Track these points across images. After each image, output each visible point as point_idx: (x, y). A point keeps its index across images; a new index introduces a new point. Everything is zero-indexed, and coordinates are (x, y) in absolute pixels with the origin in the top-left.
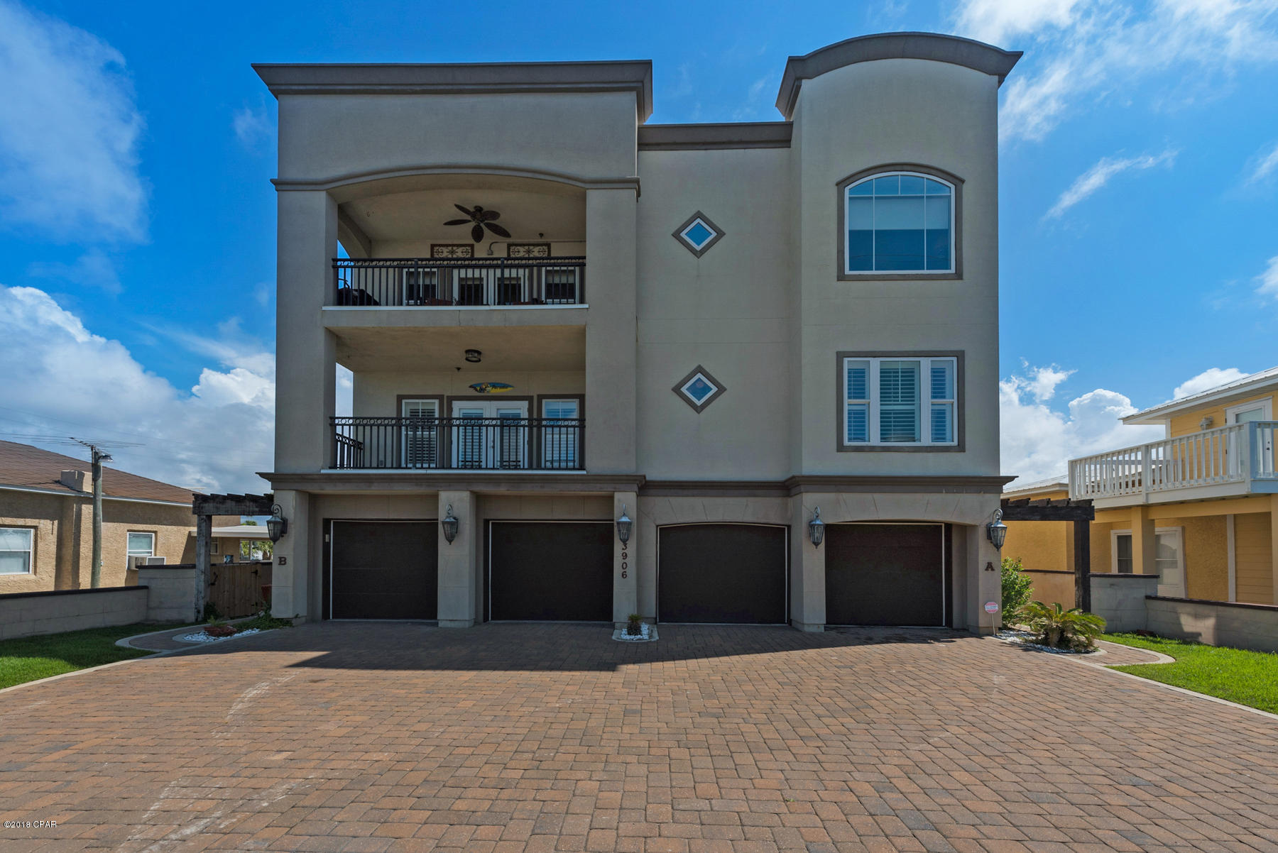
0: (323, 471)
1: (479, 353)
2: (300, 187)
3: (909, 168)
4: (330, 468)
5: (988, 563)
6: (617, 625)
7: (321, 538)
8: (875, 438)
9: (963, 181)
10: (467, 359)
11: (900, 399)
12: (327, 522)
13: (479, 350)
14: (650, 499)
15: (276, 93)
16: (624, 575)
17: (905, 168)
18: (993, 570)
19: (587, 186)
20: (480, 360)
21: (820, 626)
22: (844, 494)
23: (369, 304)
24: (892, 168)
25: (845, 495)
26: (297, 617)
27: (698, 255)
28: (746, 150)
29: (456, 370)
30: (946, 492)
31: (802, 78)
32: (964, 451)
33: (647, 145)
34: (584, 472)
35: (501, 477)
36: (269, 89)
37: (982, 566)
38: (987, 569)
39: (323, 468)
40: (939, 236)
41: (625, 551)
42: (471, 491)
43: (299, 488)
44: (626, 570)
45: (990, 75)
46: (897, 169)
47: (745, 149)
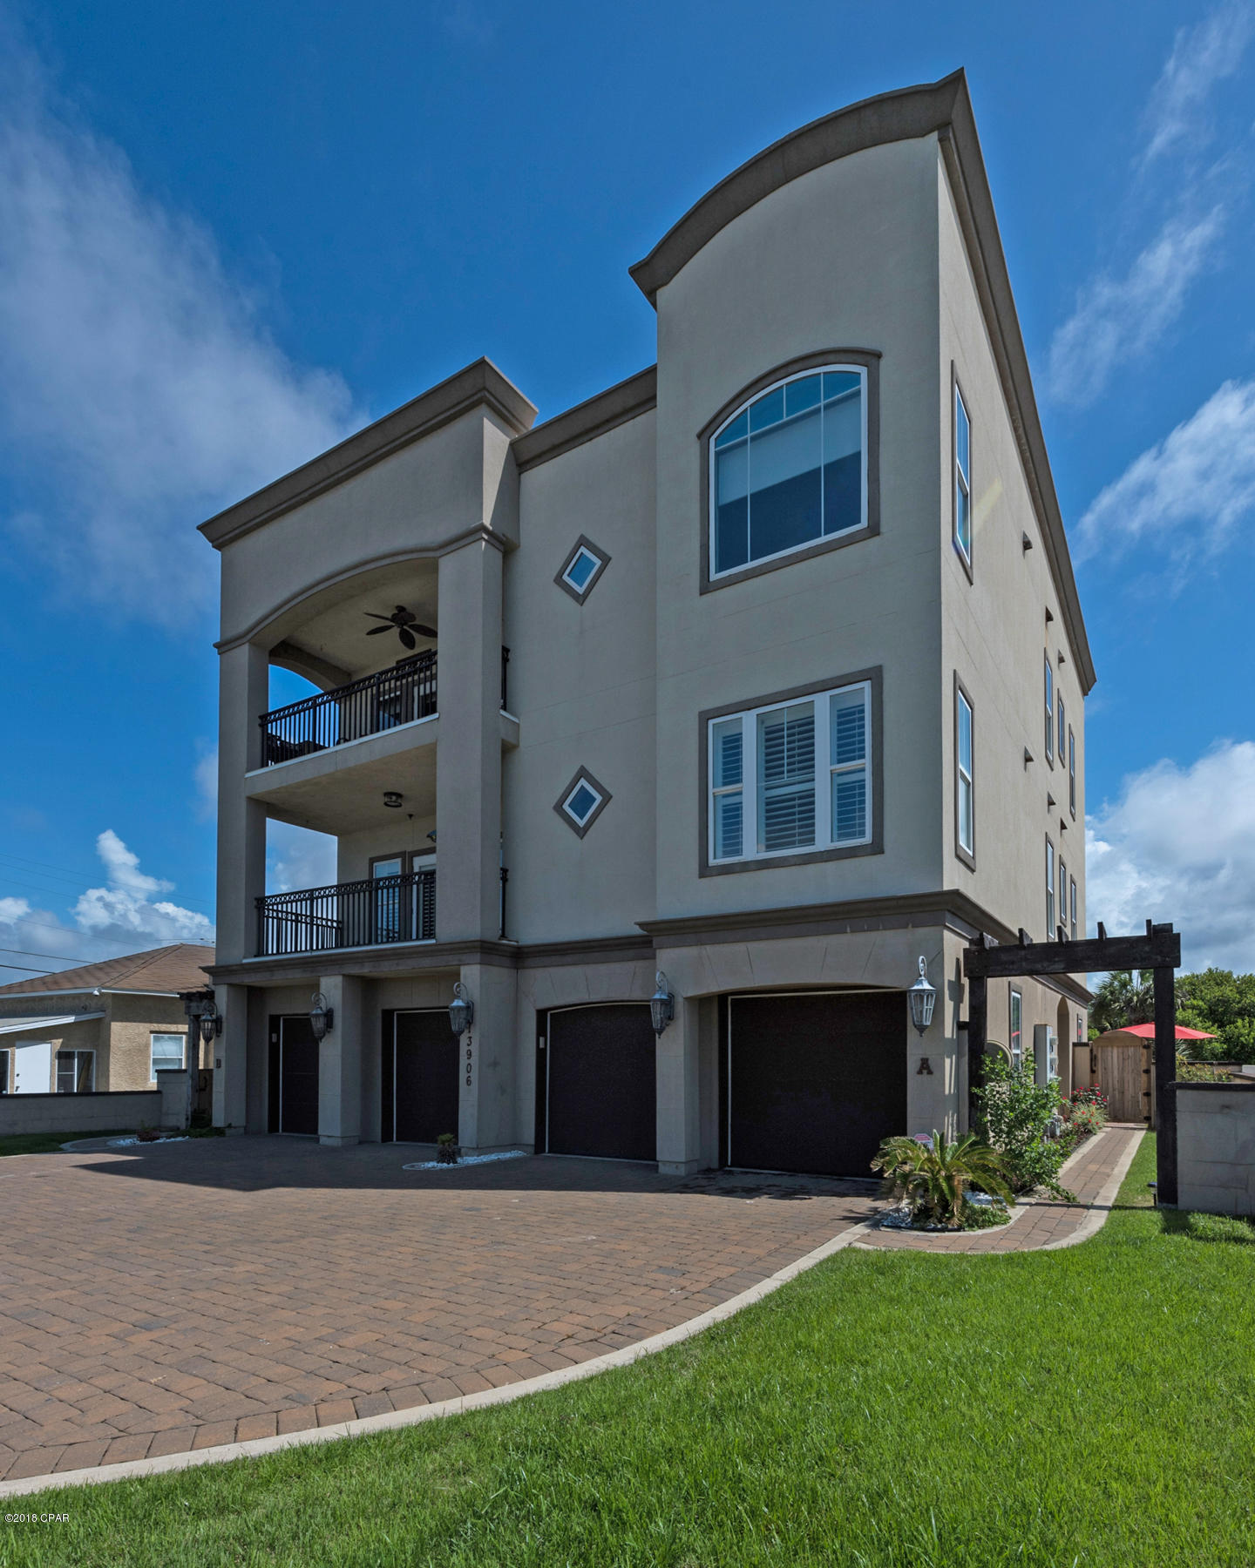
0: (245, 961)
1: (399, 796)
2: (233, 645)
3: (796, 367)
4: (255, 956)
5: (922, 1059)
6: (463, 1150)
7: (267, 1037)
8: (752, 849)
9: (879, 356)
10: (386, 804)
11: (786, 775)
12: (274, 1020)
13: (399, 792)
14: (532, 972)
15: (218, 547)
16: (469, 1082)
17: (790, 369)
18: (930, 1072)
19: (438, 554)
20: (400, 806)
21: (680, 1165)
22: (708, 947)
23: (315, 750)
24: (772, 378)
25: (709, 950)
26: (230, 1126)
27: (581, 599)
28: (635, 420)
29: (408, 818)
30: (852, 932)
31: (656, 289)
32: (883, 853)
33: (528, 462)
34: (433, 941)
35: (388, 952)
36: (213, 547)
37: (912, 1065)
38: (920, 1072)
39: (245, 958)
40: (845, 469)
41: (470, 1048)
42: (344, 975)
43: (231, 982)
44: (470, 1074)
45: (923, 136)
46: (779, 377)
47: (633, 418)
